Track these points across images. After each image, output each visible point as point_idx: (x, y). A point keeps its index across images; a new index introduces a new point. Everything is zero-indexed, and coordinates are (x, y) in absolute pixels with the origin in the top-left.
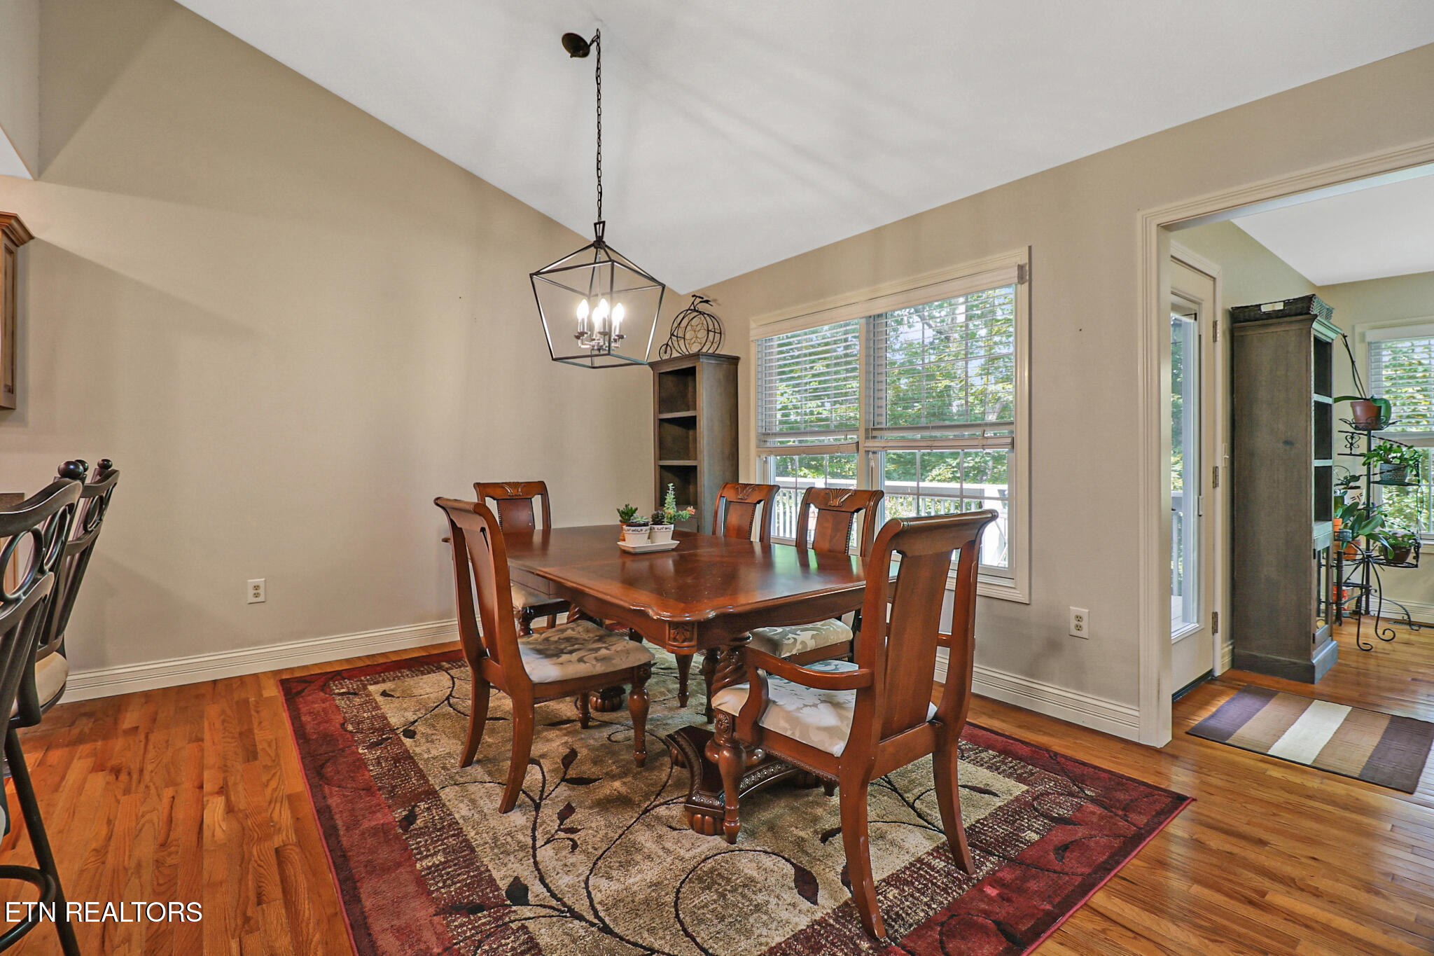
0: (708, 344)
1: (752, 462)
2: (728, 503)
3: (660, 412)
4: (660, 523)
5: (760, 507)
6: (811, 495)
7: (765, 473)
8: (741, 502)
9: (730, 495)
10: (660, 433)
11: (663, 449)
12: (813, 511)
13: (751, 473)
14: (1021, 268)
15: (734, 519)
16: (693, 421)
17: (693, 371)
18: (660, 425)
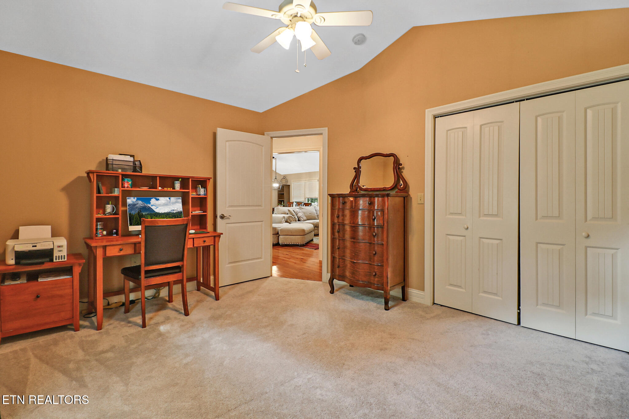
1: (291, 199)
11: (279, 197)
16: (284, 194)
17: (284, 187)
18: (279, 194)
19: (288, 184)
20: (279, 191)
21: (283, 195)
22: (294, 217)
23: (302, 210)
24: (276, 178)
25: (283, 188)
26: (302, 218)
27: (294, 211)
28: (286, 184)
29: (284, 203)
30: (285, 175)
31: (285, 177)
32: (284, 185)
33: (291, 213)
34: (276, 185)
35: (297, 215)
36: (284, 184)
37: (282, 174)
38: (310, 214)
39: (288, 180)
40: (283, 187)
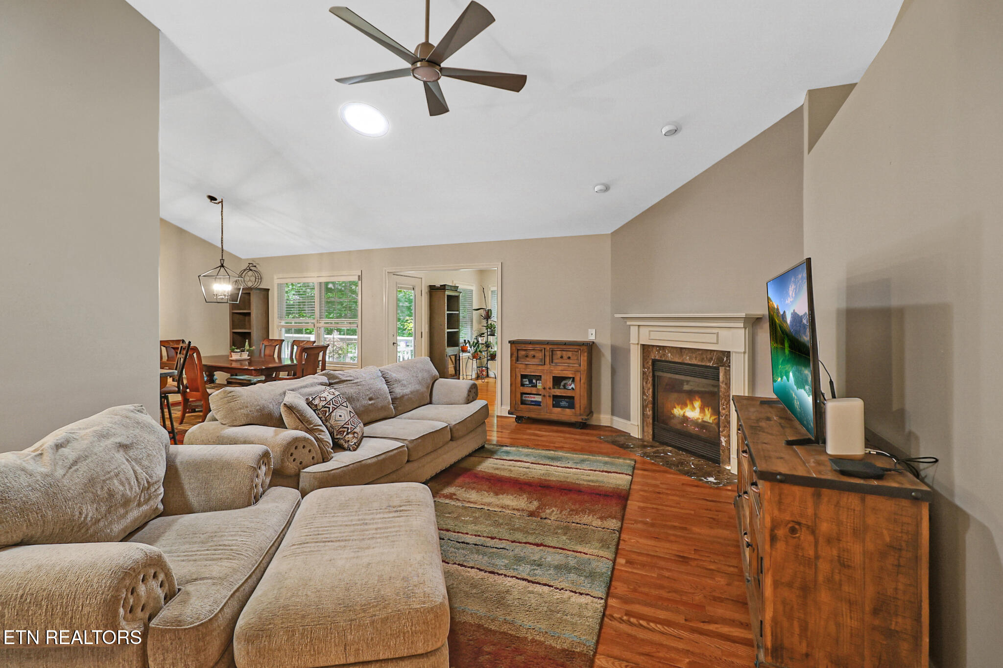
0: (256, 283)
1: (275, 331)
2: (265, 346)
3: (233, 310)
4: (244, 351)
5: (277, 347)
6: (295, 342)
7: (280, 335)
8: (270, 346)
9: (266, 343)
10: (232, 318)
11: (233, 325)
12: (295, 347)
13: (274, 335)
14: (359, 276)
15: (267, 352)
16: (249, 314)
17: (249, 294)
18: (233, 315)
19: (263, 286)
20: (233, 307)
21: (247, 318)
22: (317, 439)
23: (341, 386)
24: (222, 266)
25: (247, 297)
26: (350, 436)
27: (309, 404)
28: (256, 285)
29: (250, 346)
30: (253, 260)
31: (251, 267)
32: (250, 289)
33: (302, 421)
34: (223, 288)
35: (325, 421)
36: (250, 284)
37: (243, 257)
38: (370, 399)
39: (264, 276)
40: (247, 292)
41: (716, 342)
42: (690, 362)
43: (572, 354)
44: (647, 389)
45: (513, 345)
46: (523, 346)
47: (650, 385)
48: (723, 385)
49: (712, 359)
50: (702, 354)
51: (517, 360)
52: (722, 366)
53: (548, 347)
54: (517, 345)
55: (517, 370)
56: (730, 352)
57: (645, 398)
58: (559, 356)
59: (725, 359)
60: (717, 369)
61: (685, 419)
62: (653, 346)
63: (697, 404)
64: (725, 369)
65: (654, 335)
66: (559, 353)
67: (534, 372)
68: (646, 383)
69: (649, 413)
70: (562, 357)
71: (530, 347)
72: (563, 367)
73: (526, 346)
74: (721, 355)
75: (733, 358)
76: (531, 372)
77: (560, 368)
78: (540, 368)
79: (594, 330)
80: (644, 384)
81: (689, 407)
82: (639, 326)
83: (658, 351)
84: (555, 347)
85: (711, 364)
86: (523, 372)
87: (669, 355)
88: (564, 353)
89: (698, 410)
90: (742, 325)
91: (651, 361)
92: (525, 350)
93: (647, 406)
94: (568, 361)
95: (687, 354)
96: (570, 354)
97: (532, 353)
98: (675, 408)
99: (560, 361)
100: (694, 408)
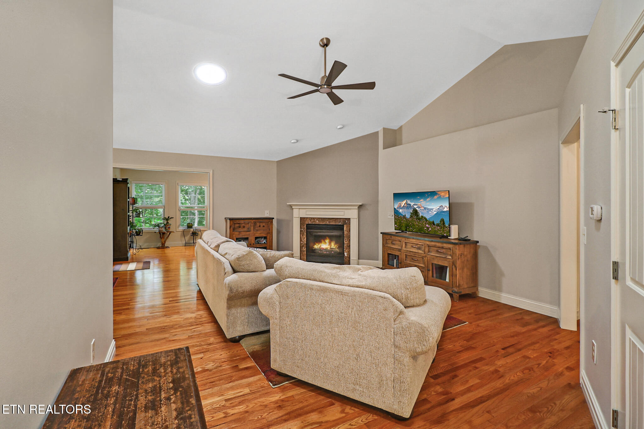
41: (343, 215)
42: (329, 224)
43: (265, 224)
44: (303, 238)
45: (231, 221)
46: (238, 222)
47: (305, 236)
48: (345, 232)
49: (340, 222)
50: (335, 220)
51: (234, 229)
52: (346, 224)
53: (252, 221)
54: (233, 221)
55: (234, 235)
56: (350, 218)
57: (302, 242)
58: (258, 226)
59: (347, 221)
60: (343, 226)
61: (321, 249)
62: (307, 218)
63: (327, 241)
64: (347, 225)
65: (308, 213)
66: (258, 224)
67: (244, 236)
68: (303, 235)
69: (304, 249)
70: (260, 226)
71: (242, 222)
72: (261, 232)
73: (240, 221)
74: (344, 220)
75: (351, 220)
76: (242, 236)
77: (259, 232)
78: (248, 233)
79: (268, 211)
80: (301, 236)
81: (323, 242)
82: (299, 209)
83: (311, 220)
84: (257, 220)
85: (340, 224)
86: (237, 236)
87: (317, 221)
88: (261, 224)
89: (328, 243)
90: (357, 208)
91: (306, 225)
92: (239, 224)
93: (303, 246)
94: (263, 228)
95: (327, 220)
96: (264, 224)
97: (243, 225)
98: (315, 244)
99: (259, 228)
100: (325, 243)
